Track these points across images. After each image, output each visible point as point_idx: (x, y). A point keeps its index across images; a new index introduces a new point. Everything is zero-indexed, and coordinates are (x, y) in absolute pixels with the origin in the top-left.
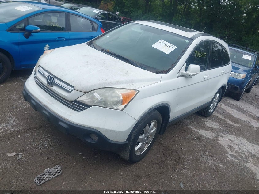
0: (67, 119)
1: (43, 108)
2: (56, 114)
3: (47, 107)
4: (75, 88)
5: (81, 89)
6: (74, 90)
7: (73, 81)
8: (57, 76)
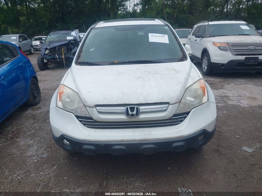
0: (181, 136)
1: (141, 143)
2: (164, 139)
3: (146, 140)
4: (171, 102)
5: (176, 100)
6: (170, 106)
7: (163, 98)
8: (140, 103)
